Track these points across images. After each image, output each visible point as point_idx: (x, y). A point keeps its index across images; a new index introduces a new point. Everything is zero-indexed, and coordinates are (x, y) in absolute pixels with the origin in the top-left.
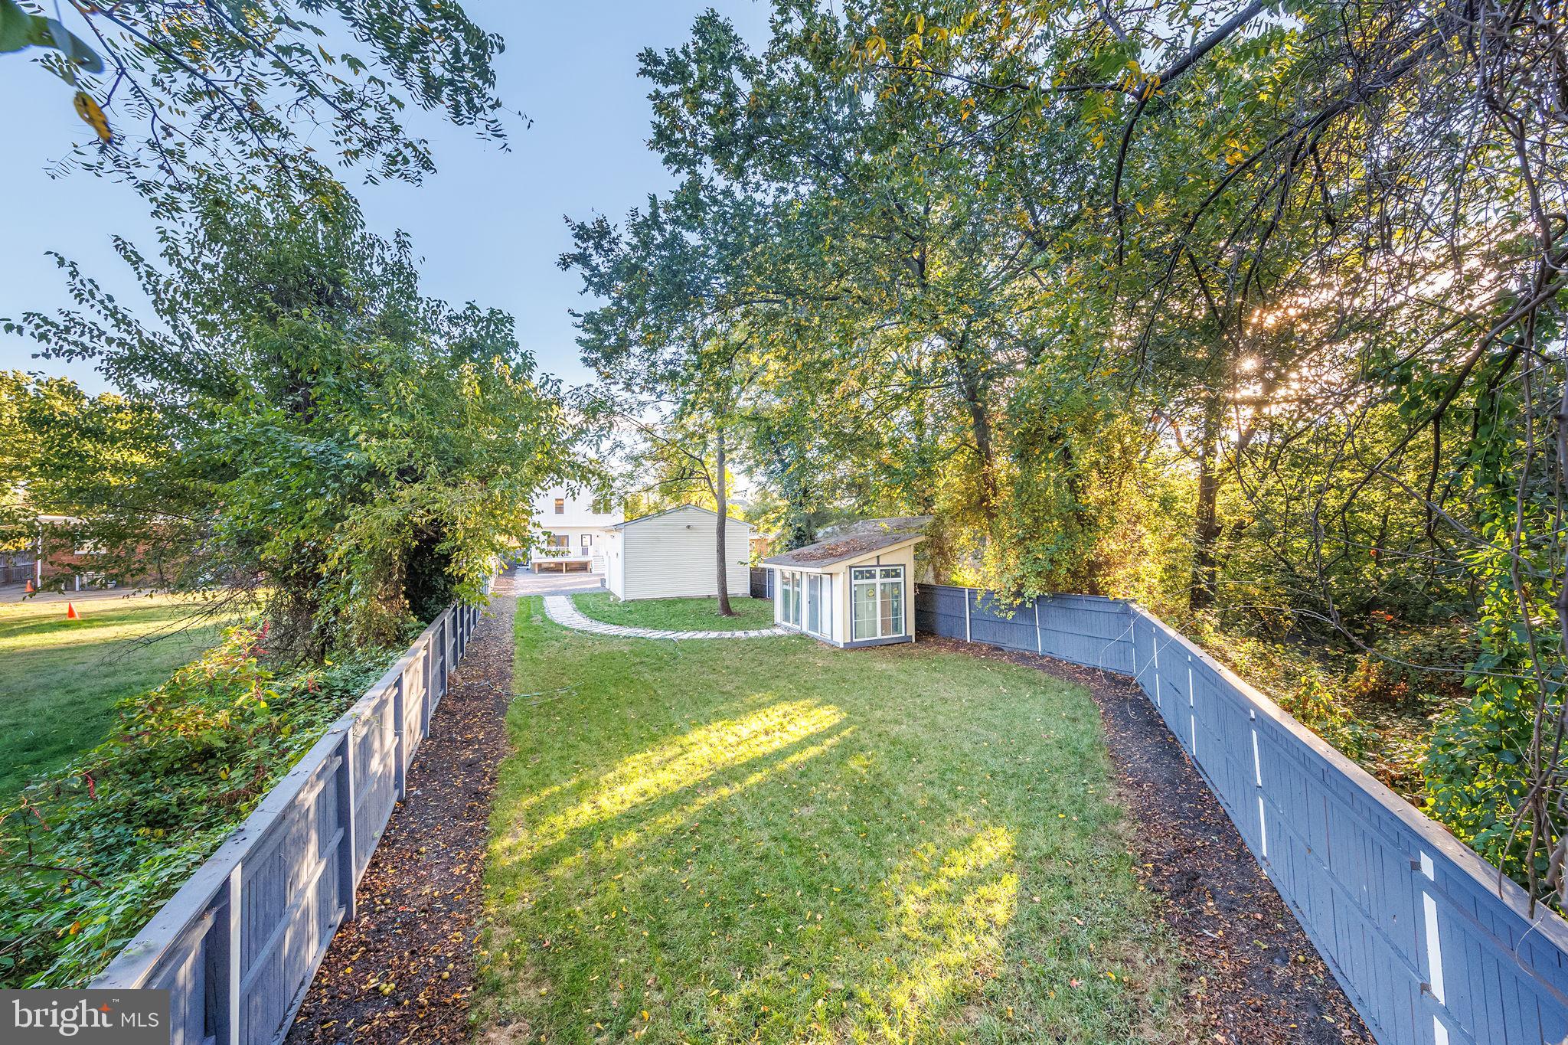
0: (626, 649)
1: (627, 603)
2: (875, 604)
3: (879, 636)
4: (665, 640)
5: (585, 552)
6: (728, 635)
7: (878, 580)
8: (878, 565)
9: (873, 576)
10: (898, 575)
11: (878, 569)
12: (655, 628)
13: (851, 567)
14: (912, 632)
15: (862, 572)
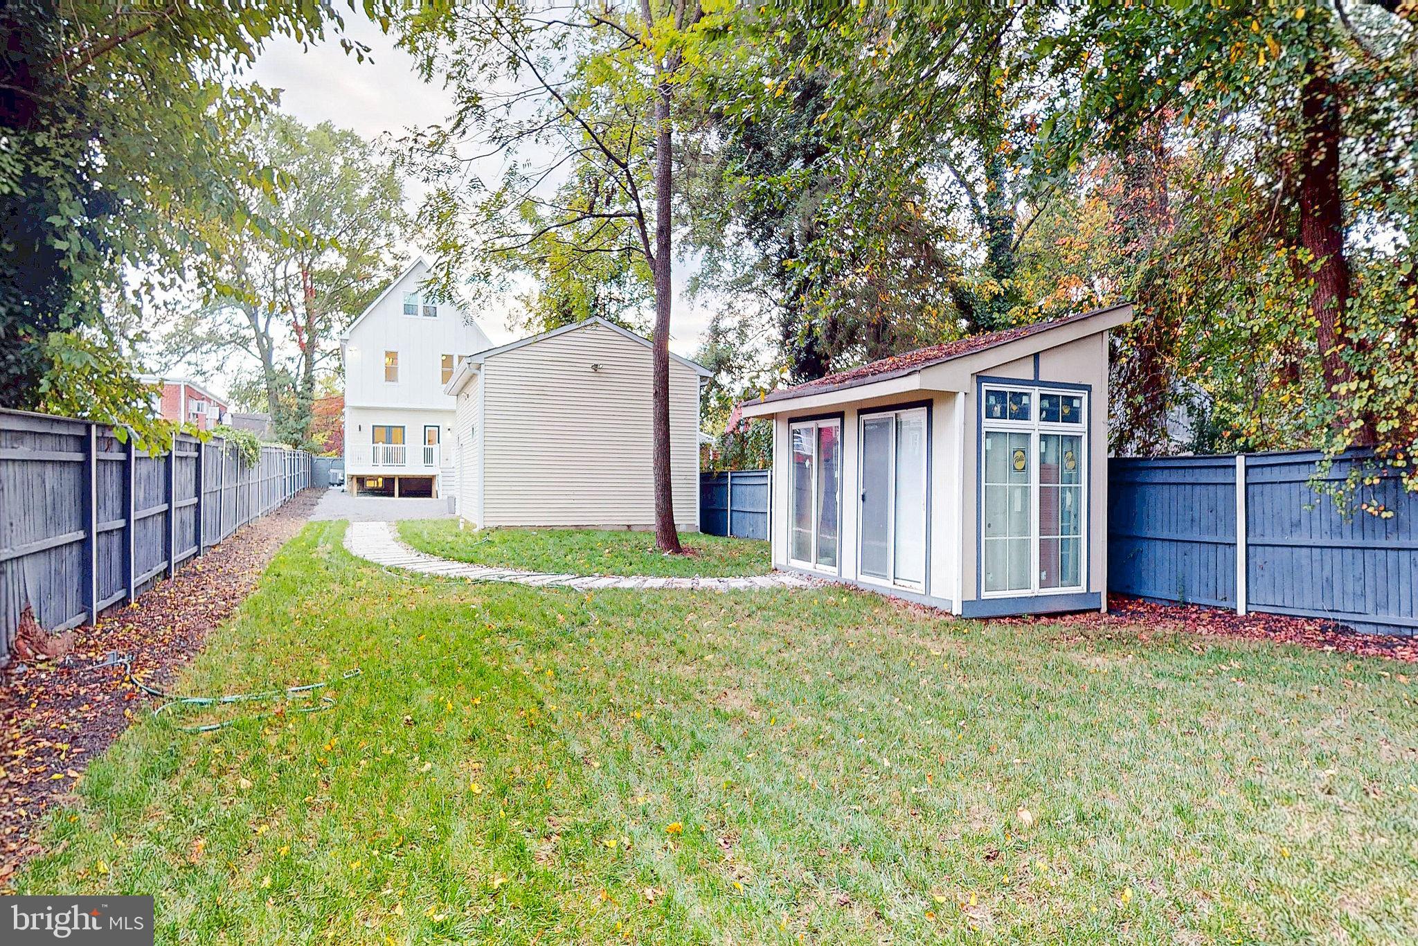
0: (476, 602)
1: (487, 531)
2: (1026, 492)
3: (1035, 590)
4: (560, 589)
5: (428, 457)
6: (686, 583)
7: (1035, 424)
8: (1036, 382)
9: (1023, 414)
10: (1073, 417)
11: (1036, 392)
12: (536, 569)
13: (980, 378)
14: (1100, 584)
15: (1001, 396)
